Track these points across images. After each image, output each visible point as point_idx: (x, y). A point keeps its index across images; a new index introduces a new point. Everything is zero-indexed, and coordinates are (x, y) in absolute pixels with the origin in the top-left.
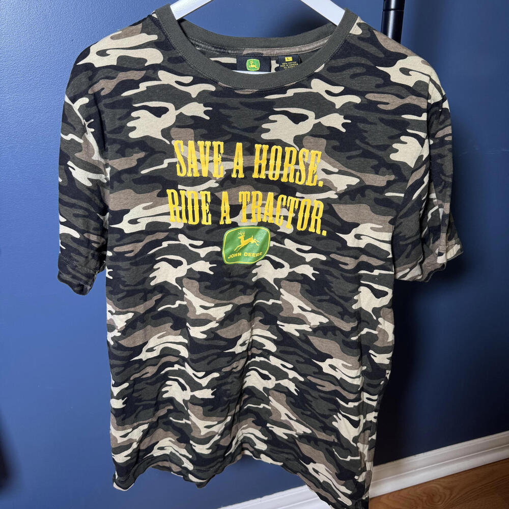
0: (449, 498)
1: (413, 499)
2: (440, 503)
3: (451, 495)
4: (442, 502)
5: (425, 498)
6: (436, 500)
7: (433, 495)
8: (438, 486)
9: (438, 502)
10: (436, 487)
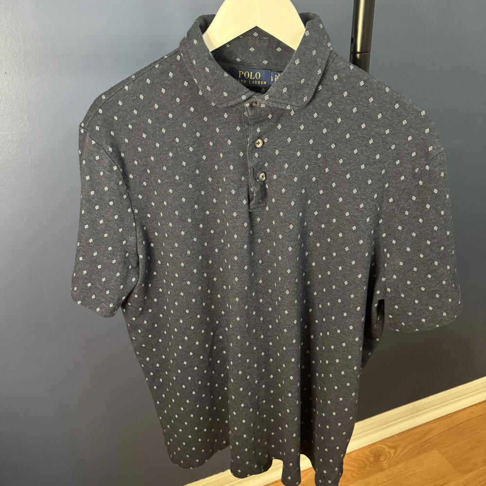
0: (394, 456)
1: (362, 460)
2: (385, 462)
3: (395, 453)
4: (388, 461)
5: (372, 459)
6: (382, 458)
7: (380, 455)
8: (384, 446)
9: (385, 460)
10: (382, 447)
